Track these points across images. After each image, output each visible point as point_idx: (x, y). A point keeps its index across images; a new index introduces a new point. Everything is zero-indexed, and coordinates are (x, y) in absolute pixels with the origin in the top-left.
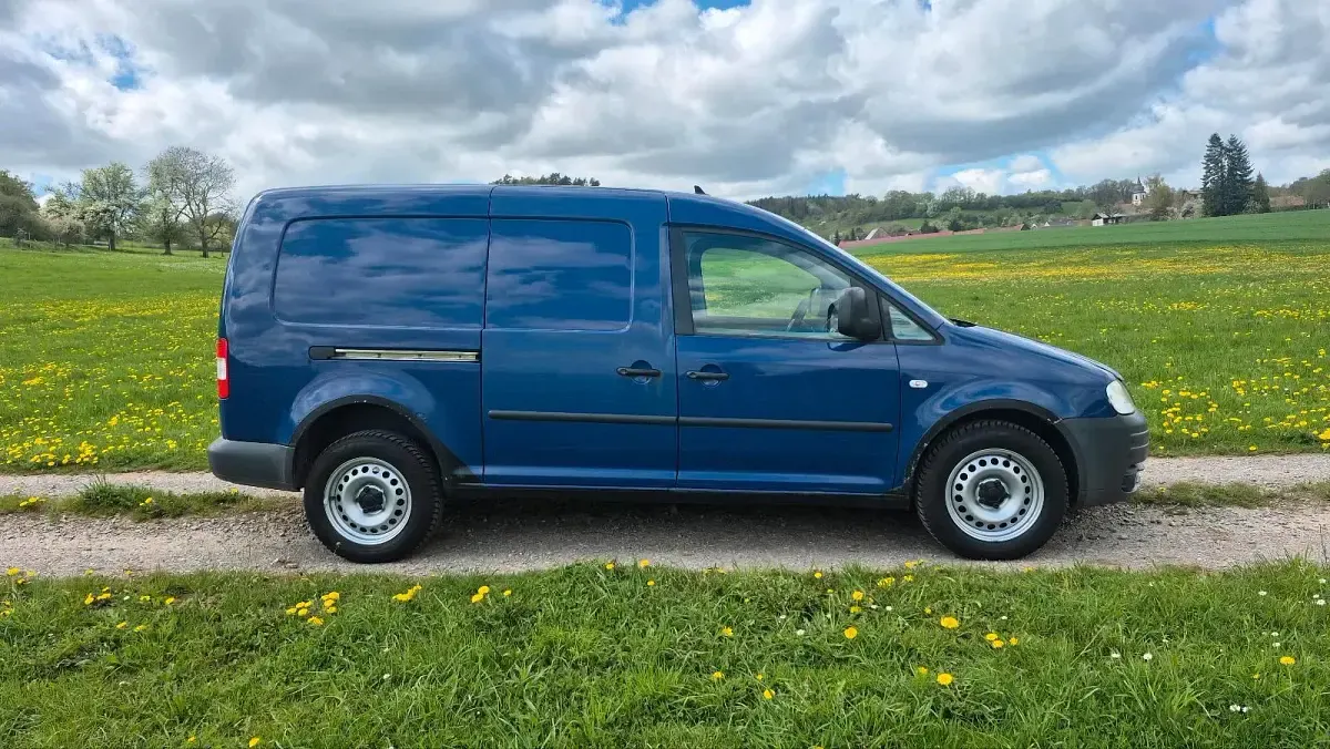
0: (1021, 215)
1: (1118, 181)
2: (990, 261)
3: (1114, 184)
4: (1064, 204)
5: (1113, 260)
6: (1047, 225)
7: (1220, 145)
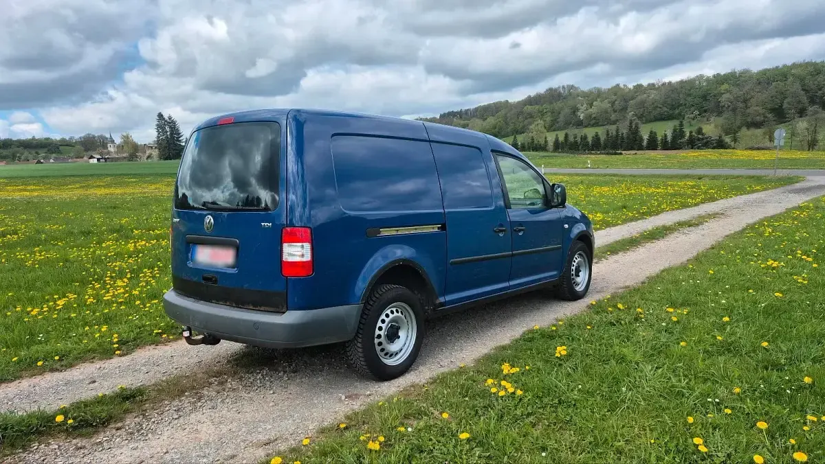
0: (30, 153)
1: (96, 135)
2: (34, 184)
3: (94, 137)
4: (61, 148)
5: (127, 184)
6: (52, 161)
7: (164, 119)
